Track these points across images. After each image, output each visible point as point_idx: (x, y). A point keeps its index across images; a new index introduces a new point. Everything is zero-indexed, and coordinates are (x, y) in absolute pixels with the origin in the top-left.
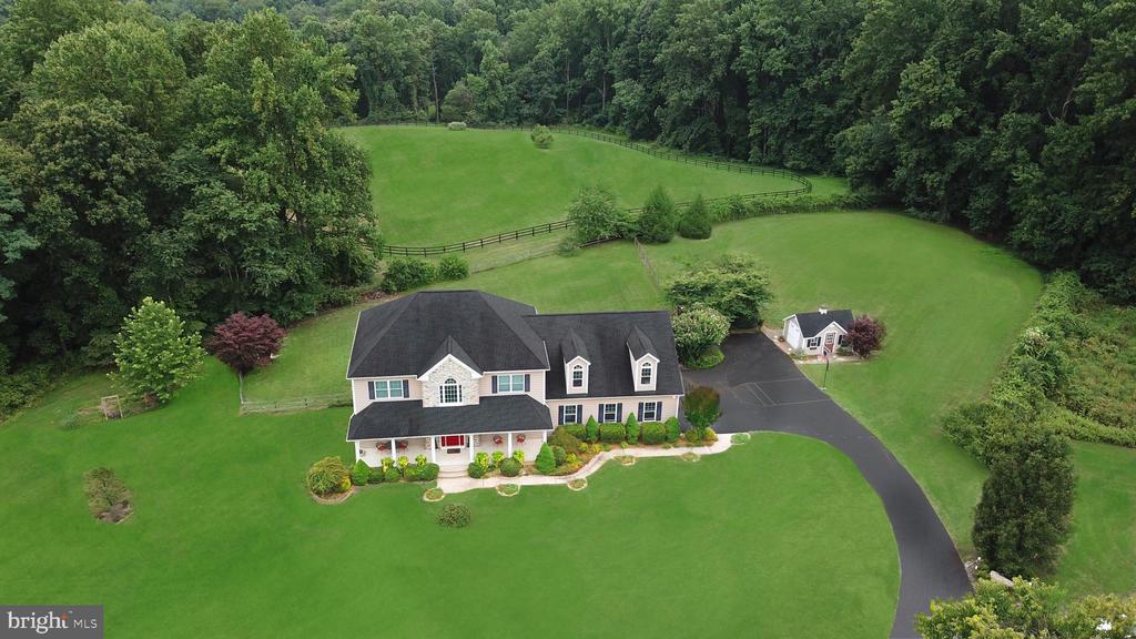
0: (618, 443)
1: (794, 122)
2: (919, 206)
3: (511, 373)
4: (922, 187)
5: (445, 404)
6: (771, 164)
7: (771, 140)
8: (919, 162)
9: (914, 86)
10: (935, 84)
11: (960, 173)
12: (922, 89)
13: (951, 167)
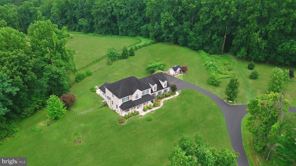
0: (162, 98)
1: (129, 25)
2: (167, 41)
3: (146, 90)
4: (168, 37)
5: (136, 99)
6: (124, 35)
7: (124, 30)
8: (167, 33)
9: (164, 18)
10: (169, 17)
11: (176, 33)
12: (167, 18)
13: (173, 33)
